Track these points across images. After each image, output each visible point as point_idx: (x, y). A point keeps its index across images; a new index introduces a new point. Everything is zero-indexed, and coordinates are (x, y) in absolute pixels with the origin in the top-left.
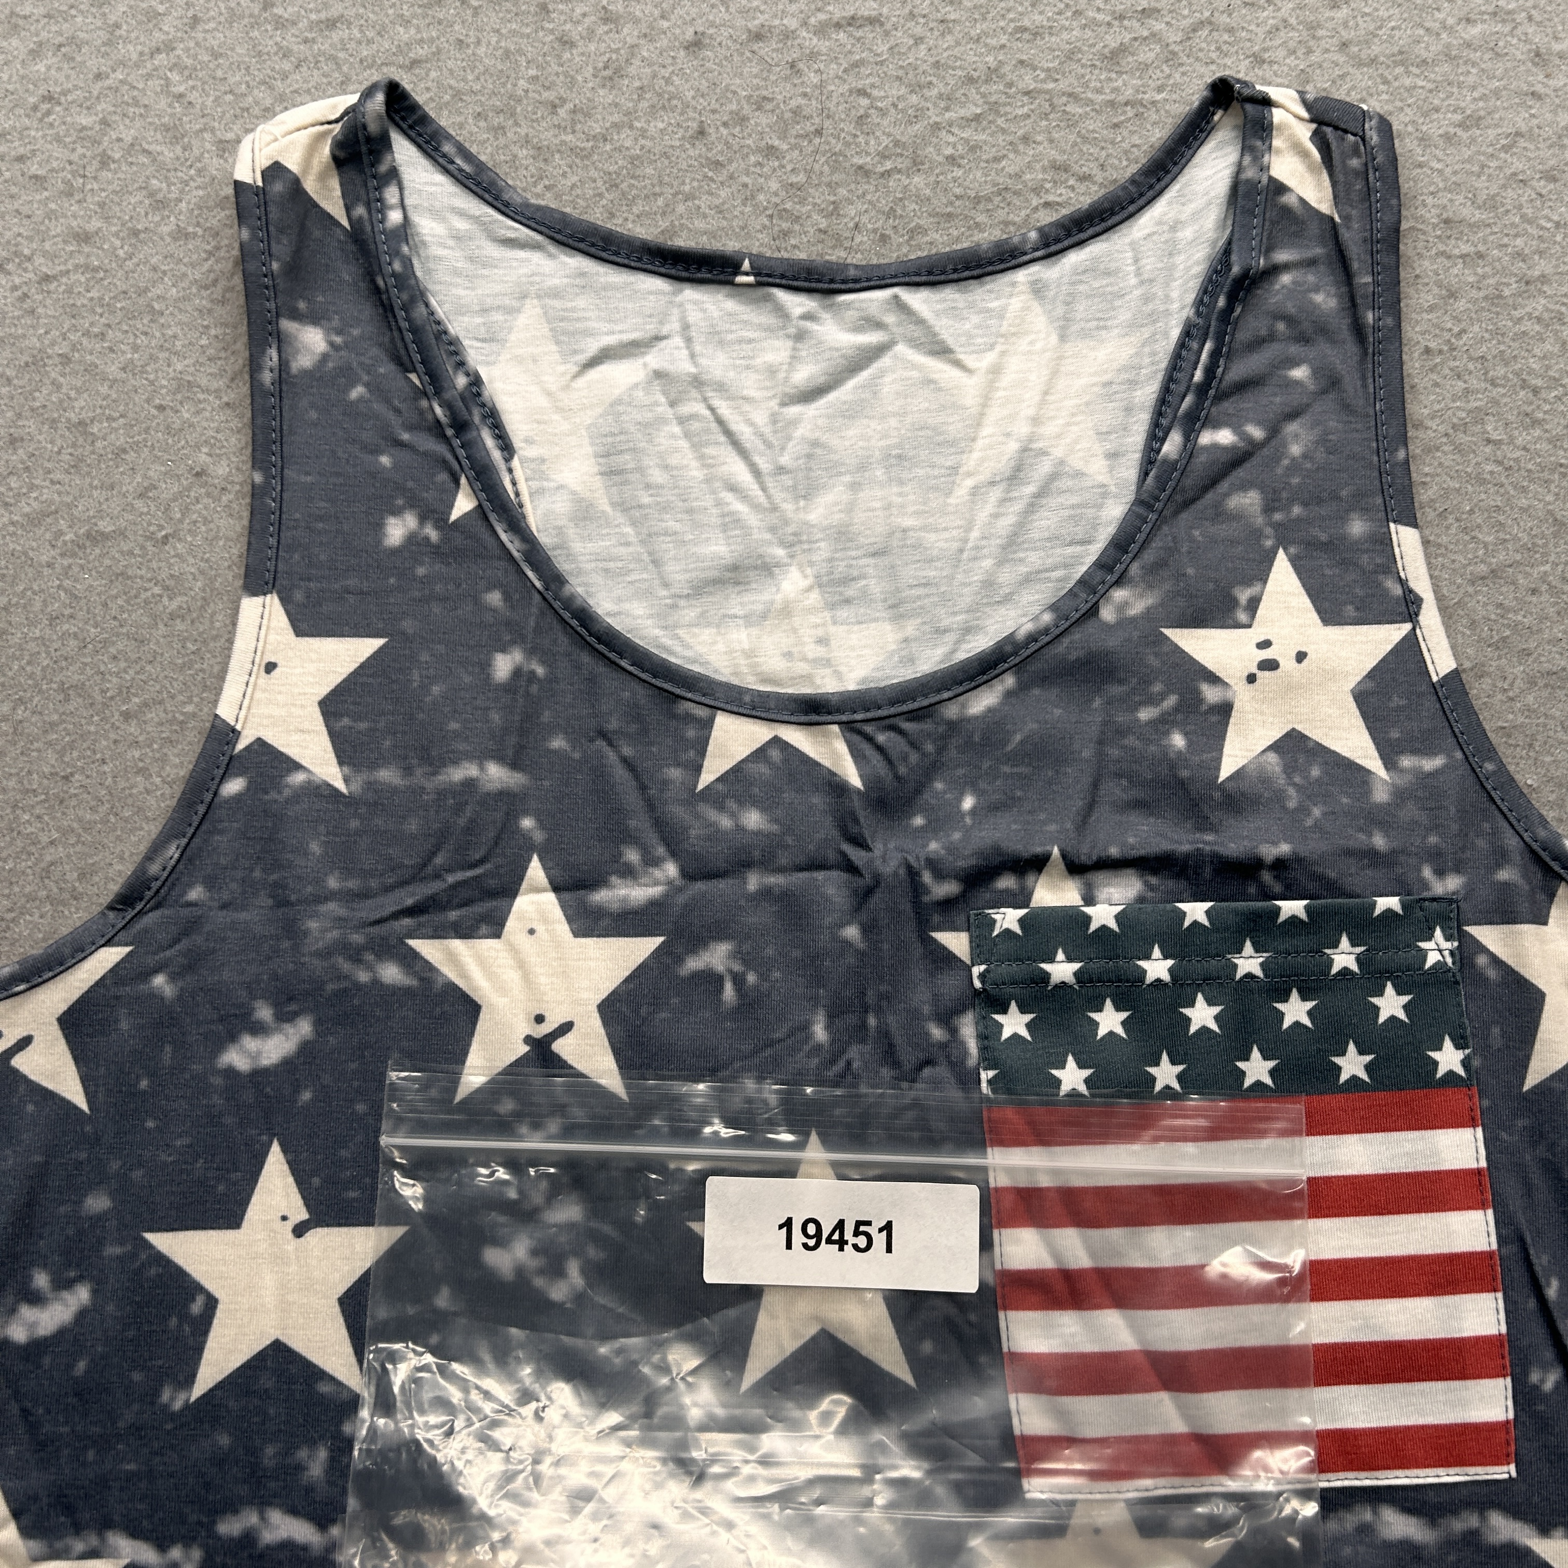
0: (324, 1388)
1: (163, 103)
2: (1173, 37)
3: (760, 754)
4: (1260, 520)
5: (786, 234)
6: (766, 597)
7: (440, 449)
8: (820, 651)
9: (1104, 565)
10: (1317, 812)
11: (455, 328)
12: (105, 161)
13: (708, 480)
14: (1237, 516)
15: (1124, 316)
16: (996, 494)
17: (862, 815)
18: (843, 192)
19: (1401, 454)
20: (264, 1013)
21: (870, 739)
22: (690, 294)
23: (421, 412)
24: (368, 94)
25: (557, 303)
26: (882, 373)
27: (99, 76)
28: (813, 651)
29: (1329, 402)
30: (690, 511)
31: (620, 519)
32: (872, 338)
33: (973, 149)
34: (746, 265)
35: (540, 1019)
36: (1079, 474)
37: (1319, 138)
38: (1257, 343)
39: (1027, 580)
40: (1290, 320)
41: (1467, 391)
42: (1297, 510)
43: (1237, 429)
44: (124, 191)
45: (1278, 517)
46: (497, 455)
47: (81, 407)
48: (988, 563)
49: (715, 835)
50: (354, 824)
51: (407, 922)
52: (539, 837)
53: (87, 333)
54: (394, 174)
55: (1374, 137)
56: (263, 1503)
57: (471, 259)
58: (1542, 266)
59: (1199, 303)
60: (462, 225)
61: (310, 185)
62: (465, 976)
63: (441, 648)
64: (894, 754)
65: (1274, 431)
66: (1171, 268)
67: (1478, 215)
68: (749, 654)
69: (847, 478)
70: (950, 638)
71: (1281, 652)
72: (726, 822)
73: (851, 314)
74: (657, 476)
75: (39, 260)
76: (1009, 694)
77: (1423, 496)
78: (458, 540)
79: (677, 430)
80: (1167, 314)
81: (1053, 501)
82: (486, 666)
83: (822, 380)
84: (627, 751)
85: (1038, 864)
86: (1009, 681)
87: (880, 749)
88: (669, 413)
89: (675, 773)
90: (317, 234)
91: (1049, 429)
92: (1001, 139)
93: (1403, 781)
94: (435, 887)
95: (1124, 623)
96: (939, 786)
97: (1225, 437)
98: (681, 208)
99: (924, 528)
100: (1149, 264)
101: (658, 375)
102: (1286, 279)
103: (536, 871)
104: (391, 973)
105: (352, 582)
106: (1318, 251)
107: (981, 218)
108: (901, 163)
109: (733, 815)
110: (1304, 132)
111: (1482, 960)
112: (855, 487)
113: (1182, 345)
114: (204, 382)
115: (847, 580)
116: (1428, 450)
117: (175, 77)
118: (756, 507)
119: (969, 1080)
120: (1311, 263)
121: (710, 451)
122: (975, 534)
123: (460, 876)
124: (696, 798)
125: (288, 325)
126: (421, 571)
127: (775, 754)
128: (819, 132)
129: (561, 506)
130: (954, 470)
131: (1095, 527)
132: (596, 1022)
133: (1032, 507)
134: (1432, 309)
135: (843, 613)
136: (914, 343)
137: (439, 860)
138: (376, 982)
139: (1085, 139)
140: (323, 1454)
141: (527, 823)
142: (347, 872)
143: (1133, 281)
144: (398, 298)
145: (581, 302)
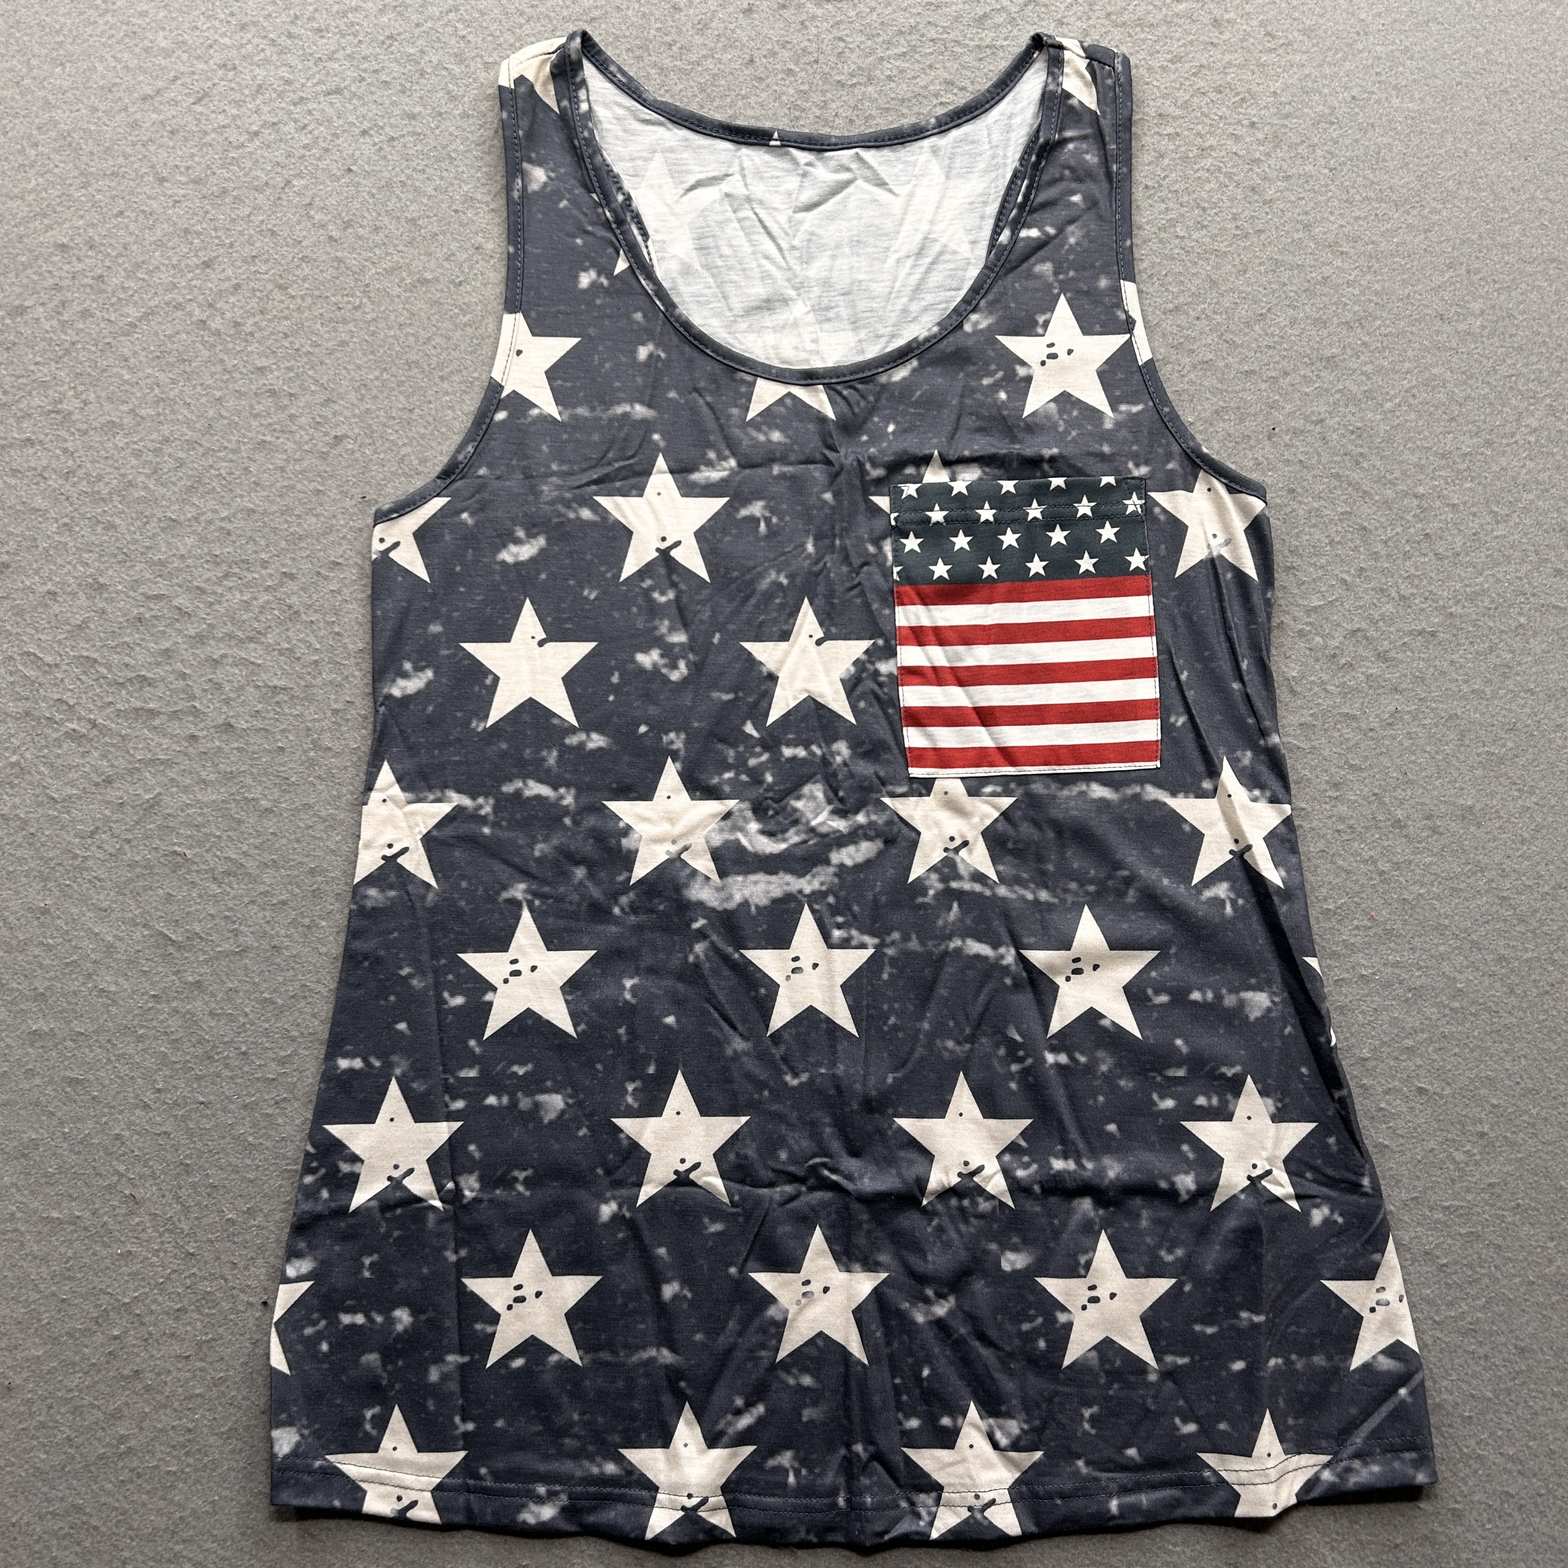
0: (555, 721)
1: (453, 42)
2: (1014, 9)
3: (780, 402)
4: (1051, 279)
5: (797, 118)
6: (784, 317)
7: (610, 235)
8: (813, 347)
9: (966, 301)
10: (1074, 433)
11: (616, 169)
12: (423, 73)
13: (754, 253)
14: (1039, 277)
15: (981, 166)
16: (910, 262)
17: (834, 433)
18: (829, 95)
19: (1128, 243)
20: (521, 533)
21: (840, 393)
22: (745, 151)
23: (598, 215)
24: (571, 37)
25: (673, 156)
26: (849, 196)
27: (418, 25)
28: (810, 346)
29: (1091, 215)
30: (744, 270)
31: (705, 273)
32: (845, 176)
33: (901, 72)
34: (776, 135)
35: (664, 539)
36: (955, 252)
37: (1090, 68)
38: (1053, 182)
39: (926, 309)
40: (1071, 169)
41: (1167, 209)
42: (1072, 273)
43: (1041, 229)
44: (433, 91)
45: (1061, 277)
46: (639, 239)
47: (413, 210)
48: (904, 300)
49: (756, 444)
50: (565, 436)
51: (594, 487)
52: (662, 444)
53: (414, 170)
54: (584, 83)
55: (1119, 68)
56: (525, 777)
57: (625, 131)
58: (1212, 141)
59: (1022, 159)
60: (620, 112)
61: (538, 89)
62: (624, 516)
63: (610, 343)
64: (852, 402)
65: (1061, 230)
66: (1008, 139)
67: (1178, 112)
68: (775, 348)
69: (829, 253)
70: (883, 340)
71: (1059, 350)
72: (762, 438)
73: (833, 163)
74: (726, 251)
75: (388, 129)
76: (914, 371)
77: (1140, 266)
78: (619, 285)
79: (737, 225)
80: (1005, 164)
81: (940, 267)
82: (634, 352)
83: (816, 199)
84: (709, 399)
85: (926, 460)
86: (915, 363)
87: (844, 398)
88: (733, 216)
89: (735, 411)
90: (541, 115)
91: (939, 228)
92: (917, 67)
93: (1120, 417)
94: (608, 469)
95: (976, 332)
96: (876, 419)
97: (1034, 233)
98: (740, 103)
99: (870, 280)
100: (996, 137)
101: (727, 195)
102: (1071, 146)
103: (661, 463)
104: (586, 514)
105: (562, 308)
106: (1089, 131)
107: (905, 111)
108: (863, 80)
109: (766, 434)
110: (1082, 64)
111: (1157, 510)
112: (834, 257)
113: (1012, 182)
114: (479, 197)
115: (828, 308)
116: (1145, 242)
117: (460, 26)
118: (780, 268)
119: (887, 573)
120: (1084, 138)
121: (755, 237)
122: (897, 285)
123: (622, 463)
124: (745, 425)
125: (525, 165)
126: (598, 302)
127: (788, 401)
128: (816, 62)
129: (674, 266)
130: (887, 249)
131: (963, 281)
132: (693, 541)
133: (928, 271)
134: (1150, 164)
135: (826, 326)
136: (867, 180)
137: (610, 455)
138: (578, 518)
139: (963, 67)
140: (555, 753)
141: (656, 437)
142: (562, 462)
143: (987, 146)
144: (587, 151)
145: (685, 155)
